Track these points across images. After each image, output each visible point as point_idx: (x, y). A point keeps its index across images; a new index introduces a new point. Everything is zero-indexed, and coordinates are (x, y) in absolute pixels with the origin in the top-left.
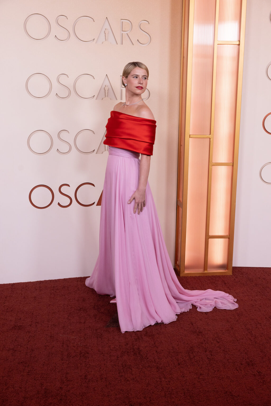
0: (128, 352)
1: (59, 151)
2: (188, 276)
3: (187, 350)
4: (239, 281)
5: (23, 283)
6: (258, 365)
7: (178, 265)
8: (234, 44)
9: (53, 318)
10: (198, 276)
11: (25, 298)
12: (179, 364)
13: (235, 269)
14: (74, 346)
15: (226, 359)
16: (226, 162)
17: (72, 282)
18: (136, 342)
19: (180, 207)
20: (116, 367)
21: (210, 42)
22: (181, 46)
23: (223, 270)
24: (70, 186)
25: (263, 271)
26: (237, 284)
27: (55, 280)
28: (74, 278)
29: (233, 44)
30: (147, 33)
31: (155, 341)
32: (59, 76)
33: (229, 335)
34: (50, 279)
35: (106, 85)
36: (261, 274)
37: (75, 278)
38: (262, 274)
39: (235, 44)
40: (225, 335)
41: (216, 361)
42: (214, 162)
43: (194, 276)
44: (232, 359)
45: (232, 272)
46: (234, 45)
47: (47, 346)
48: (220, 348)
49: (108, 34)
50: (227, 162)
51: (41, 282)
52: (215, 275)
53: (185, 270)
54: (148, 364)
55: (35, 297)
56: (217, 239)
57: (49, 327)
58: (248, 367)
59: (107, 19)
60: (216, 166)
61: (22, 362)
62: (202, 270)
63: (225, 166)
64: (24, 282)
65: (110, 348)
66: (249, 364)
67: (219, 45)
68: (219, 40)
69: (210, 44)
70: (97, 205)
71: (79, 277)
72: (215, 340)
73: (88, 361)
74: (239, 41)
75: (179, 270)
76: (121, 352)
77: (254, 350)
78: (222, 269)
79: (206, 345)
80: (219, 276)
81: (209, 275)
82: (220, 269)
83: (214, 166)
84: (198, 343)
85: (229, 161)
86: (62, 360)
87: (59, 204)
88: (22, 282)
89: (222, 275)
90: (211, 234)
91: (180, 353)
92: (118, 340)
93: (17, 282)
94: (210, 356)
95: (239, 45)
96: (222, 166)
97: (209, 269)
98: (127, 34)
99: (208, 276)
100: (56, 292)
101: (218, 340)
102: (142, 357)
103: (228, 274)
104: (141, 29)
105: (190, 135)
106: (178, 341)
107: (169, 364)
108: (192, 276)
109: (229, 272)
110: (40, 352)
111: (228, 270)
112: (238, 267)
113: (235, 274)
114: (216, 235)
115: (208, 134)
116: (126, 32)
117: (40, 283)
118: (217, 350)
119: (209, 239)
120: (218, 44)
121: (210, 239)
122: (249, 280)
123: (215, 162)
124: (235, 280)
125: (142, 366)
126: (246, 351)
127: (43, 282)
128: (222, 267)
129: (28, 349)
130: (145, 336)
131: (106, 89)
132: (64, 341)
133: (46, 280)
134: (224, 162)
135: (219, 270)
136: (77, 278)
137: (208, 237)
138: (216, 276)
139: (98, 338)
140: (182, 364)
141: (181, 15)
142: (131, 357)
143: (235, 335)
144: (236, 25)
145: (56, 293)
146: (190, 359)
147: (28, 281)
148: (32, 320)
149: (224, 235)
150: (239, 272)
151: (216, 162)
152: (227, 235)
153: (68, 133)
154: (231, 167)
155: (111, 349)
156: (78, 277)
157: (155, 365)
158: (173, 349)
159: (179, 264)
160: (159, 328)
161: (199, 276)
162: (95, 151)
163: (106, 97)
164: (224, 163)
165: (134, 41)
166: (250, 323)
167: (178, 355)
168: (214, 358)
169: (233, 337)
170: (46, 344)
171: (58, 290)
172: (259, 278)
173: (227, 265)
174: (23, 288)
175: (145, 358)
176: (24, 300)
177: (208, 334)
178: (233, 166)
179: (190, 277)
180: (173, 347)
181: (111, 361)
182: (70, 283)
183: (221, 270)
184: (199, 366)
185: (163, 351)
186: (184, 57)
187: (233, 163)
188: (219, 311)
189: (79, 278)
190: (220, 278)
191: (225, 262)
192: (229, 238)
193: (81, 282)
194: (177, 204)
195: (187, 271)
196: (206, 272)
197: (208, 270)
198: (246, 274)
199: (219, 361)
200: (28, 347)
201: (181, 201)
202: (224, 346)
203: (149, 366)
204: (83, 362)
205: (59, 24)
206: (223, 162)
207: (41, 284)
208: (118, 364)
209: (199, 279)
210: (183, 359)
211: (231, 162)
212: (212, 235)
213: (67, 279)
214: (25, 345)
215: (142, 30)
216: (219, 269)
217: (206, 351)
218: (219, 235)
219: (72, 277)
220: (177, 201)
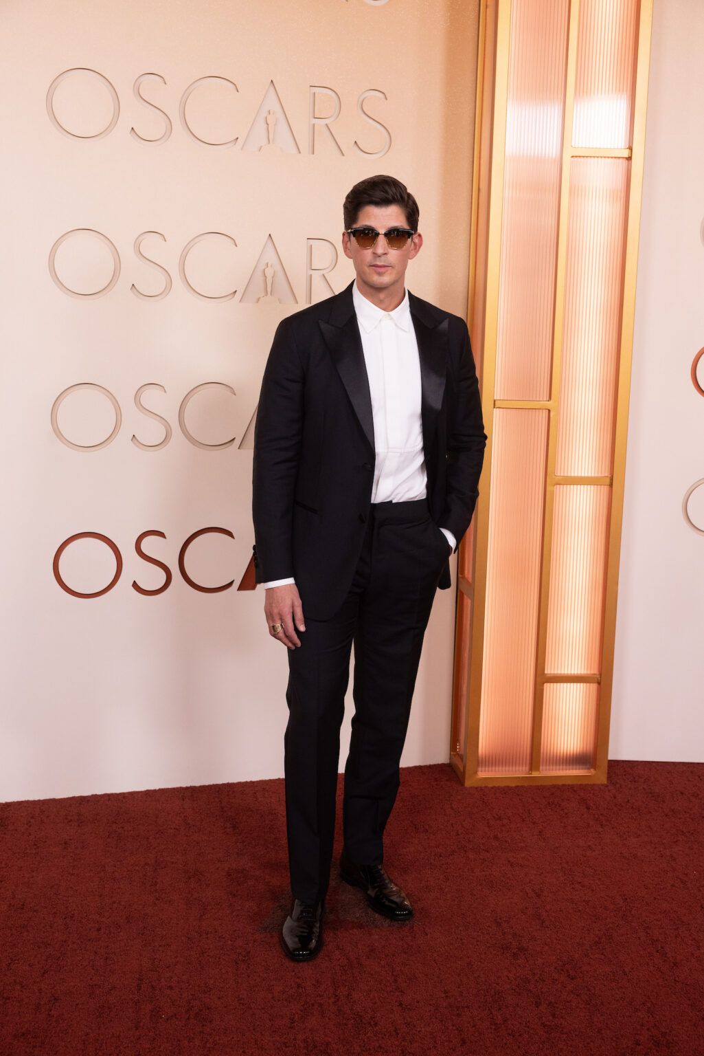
0: (320, 1005)
1: (138, 441)
2: (486, 787)
3: (486, 1001)
4: (626, 800)
5: (34, 801)
6: (682, 1046)
7: (458, 755)
8: (615, 158)
9: (114, 902)
10: (514, 785)
11: (36, 845)
12: (464, 1042)
13: (615, 765)
14: (171, 988)
15: (594, 1027)
16: (593, 475)
17: (167, 801)
18: (344, 977)
19: (465, 596)
20: (287, 1049)
21: (552, 150)
22: (471, 160)
23: (583, 769)
24: (165, 537)
25: (692, 772)
26: (620, 810)
27: (120, 794)
28: (174, 789)
29: (612, 157)
30: (381, 124)
31: (395, 973)
32: (140, 236)
33: (603, 957)
34: (109, 792)
35: (267, 264)
36: (687, 783)
37: (177, 788)
38: (689, 780)
39: (619, 158)
40: (591, 958)
41: (566, 1033)
42: (559, 475)
43: (502, 785)
44: (610, 1029)
45: (606, 776)
46: (616, 160)
47: (96, 985)
48: (577, 995)
49: (275, 125)
50: (596, 475)
51: (82, 800)
52: (560, 783)
53: (480, 769)
54: (378, 1040)
55: (66, 843)
56: (565, 684)
57: (102, 930)
58: (657, 1050)
59: (272, 88)
60: (565, 486)
61: (23, 1034)
62: (524, 768)
63: (589, 486)
64: (36, 799)
65: (273, 993)
66: (658, 1044)
67: (576, 159)
68: (577, 146)
69: (550, 155)
70: (238, 590)
71: (189, 785)
72: (562, 970)
73: (208, 1030)
74: (630, 148)
75: (462, 769)
76: (303, 1006)
77: (672, 1003)
78: (581, 767)
79: (539, 987)
80: (572, 785)
81: (545, 784)
82: (574, 767)
83: (558, 486)
84: (515, 979)
85: (601, 473)
86: (137, 1029)
87: (135, 585)
88: (31, 798)
89: (579, 783)
90: (550, 670)
91: (466, 1009)
92: (294, 971)
93: (16, 801)
94: (551, 1018)
95: (629, 159)
96: (582, 486)
97: (544, 768)
98: (326, 125)
99: (541, 786)
100: (123, 828)
101: (571, 972)
102: (361, 1021)
103: (598, 782)
104: (365, 114)
105: (495, 401)
106: (459, 975)
107: (435, 1042)
108: (496, 785)
109: (599, 776)
110: (77, 1005)
111: (595, 770)
112: (623, 761)
113: (616, 782)
114: (563, 672)
115: (545, 399)
116: (327, 121)
117: (80, 804)
118: (568, 1002)
119: (545, 684)
120: (572, 157)
121: (548, 684)
122: (654, 798)
123: (562, 474)
124: (615, 797)
125: (360, 1047)
126: (649, 1005)
127: (88, 801)
128: (579, 760)
129: (43, 994)
130: (368, 958)
131: (269, 273)
132: (144, 972)
133: (96, 795)
134: (586, 475)
135: (573, 769)
136: (181, 788)
137: (542, 679)
138: (564, 785)
139: (237, 963)
140: (471, 1042)
141: (474, 78)
142: (329, 1019)
143: (617, 957)
144: (622, 105)
145: (124, 831)
146: (493, 1027)
147: (48, 798)
148: (55, 910)
149: (586, 672)
150: (625, 775)
151: (566, 475)
152: (595, 674)
153: (163, 393)
154: (605, 489)
155: (273, 998)
156: (184, 785)
157: (396, 1043)
158: (447, 997)
159: (462, 752)
160: (407, 936)
161: (517, 787)
162: (237, 442)
163: (267, 295)
164: (588, 477)
165: (346, 145)
166: (660, 923)
167: (459, 1015)
168: (561, 1024)
169: (614, 964)
170: (91, 979)
171: (130, 822)
172: (682, 793)
173: (593, 756)
174: (32, 818)
175: (370, 1023)
176: (34, 852)
177: (544, 953)
178: (611, 485)
179: (492, 788)
180: (446, 992)
181: (273, 1031)
182: (163, 803)
183: (576, 769)
184: (519, 1047)
185: (418, 1002)
186: (479, 190)
187: (612, 479)
188: (573, 888)
189: (187, 788)
190: (575, 791)
191: (589, 747)
192: (599, 683)
193: (194, 801)
194: (459, 588)
195: (485, 771)
196: (535, 774)
197: (541, 768)
198: (645, 782)
199: (576, 1035)
200: (41, 989)
201: (468, 581)
202: (589, 990)
203: (380, 1047)
204: (194, 1034)
205: (141, 97)
206: (583, 475)
207: (82, 806)
208: (295, 1039)
209: (518, 795)
210: (473, 1027)
211: (606, 475)
212: (552, 672)
213: (155, 791)
214: (34, 982)
215: (368, 116)
216: (571, 767)
217: (538, 1005)
218: (573, 673)
219: (170, 787)
220: (460, 579)
